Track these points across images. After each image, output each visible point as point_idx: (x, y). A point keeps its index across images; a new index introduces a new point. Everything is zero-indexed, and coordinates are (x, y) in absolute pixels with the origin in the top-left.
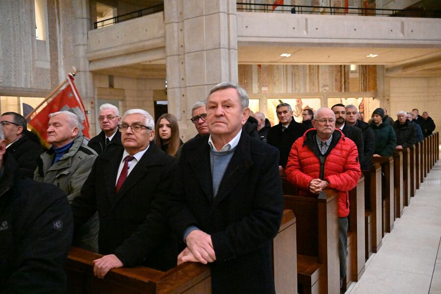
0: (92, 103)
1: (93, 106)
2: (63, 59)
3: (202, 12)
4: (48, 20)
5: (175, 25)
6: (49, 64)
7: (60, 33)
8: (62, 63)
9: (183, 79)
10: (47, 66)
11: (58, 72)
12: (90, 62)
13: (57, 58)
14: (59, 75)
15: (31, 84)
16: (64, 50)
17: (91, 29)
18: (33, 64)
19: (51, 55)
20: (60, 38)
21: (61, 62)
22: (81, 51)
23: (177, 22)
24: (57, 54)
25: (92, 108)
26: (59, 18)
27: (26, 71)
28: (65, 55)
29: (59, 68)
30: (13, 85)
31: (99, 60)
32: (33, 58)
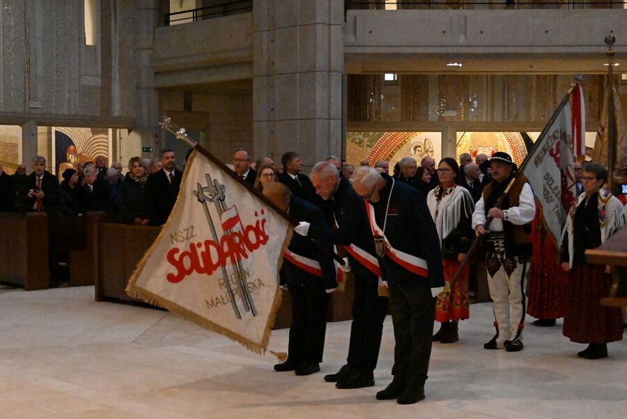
0: (156, 136)
1: (157, 140)
2: (119, 70)
3: (297, 22)
4: (101, 15)
5: (265, 35)
6: (99, 80)
7: (116, 33)
8: (117, 76)
9: (272, 109)
10: (97, 82)
11: (111, 89)
12: (156, 73)
13: (110, 70)
14: (112, 95)
15: (76, 109)
16: (120, 59)
17: (159, 25)
18: (79, 81)
19: (102, 67)
20: (115, 40)
21: (115, 74)
22: (145, 57)
23: (268, 31)
24: (111, 64)
25: (156, 143)
26: (115, 12)
27: (70, 91)
28: (121, 65)
29: (113, 83)
30: (54, 112)
31: (168, 72)
32: (79, 72)
